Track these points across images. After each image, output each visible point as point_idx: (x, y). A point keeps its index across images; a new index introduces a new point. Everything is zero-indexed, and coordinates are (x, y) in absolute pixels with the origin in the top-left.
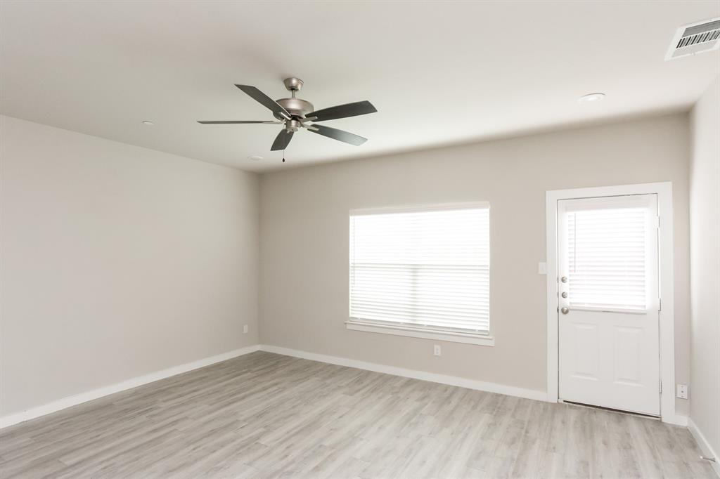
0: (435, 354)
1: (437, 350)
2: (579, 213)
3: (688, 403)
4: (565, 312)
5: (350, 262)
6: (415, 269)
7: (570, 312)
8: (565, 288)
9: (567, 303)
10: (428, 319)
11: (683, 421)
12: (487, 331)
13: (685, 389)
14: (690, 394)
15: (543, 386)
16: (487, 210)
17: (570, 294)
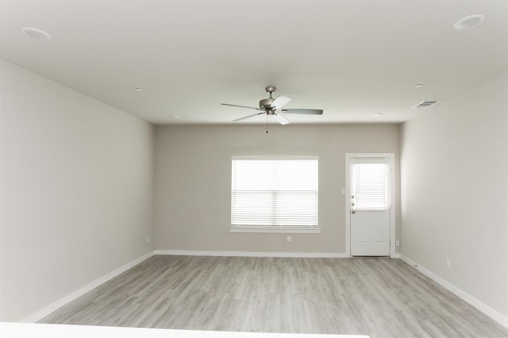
0: (288, 241)
1: (289, 239)
2: (361, 165)
3: (399, 249)
4: (353, 213)
5: (232, 189)
6: (275, 193)
7: (356, 213)
8: (354, 201)
9: (354, 208)
10: (281, 222)
11: (398, 256)
12: (316, 226)
13: (399, 242)
14: (400, 244)
15: (344, 251)
16: (317, 161)
17: (356, 204)
